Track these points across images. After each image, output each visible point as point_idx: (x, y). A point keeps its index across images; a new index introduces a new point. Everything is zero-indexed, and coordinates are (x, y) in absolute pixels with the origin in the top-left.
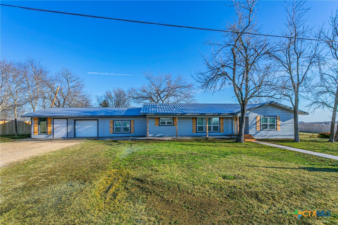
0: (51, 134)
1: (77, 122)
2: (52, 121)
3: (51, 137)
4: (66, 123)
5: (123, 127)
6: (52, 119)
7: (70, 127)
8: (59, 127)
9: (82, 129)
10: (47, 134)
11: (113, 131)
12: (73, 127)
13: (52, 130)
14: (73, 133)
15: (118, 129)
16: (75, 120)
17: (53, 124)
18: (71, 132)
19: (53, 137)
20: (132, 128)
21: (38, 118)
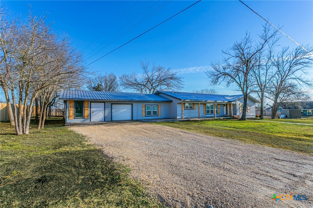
0: (88, 118)
1: (113, 105)
2: (89, 104)
3: (88, 121)
4: (103, 106)
5: (153, 111)
6: (89, 103)
7: (108, 111)
8: (96, 111)
9: (117, 113)
10: (84, 118)
11: (145, 115)
12: (111, 111)
13: (89, 114)
14: (110, 117)
15: (149, 113)
16: (112, 104)
17: (91, 108)
18: (107, 116)
19: (90, 121)
20: (159, 112)
21: (74, 101)
